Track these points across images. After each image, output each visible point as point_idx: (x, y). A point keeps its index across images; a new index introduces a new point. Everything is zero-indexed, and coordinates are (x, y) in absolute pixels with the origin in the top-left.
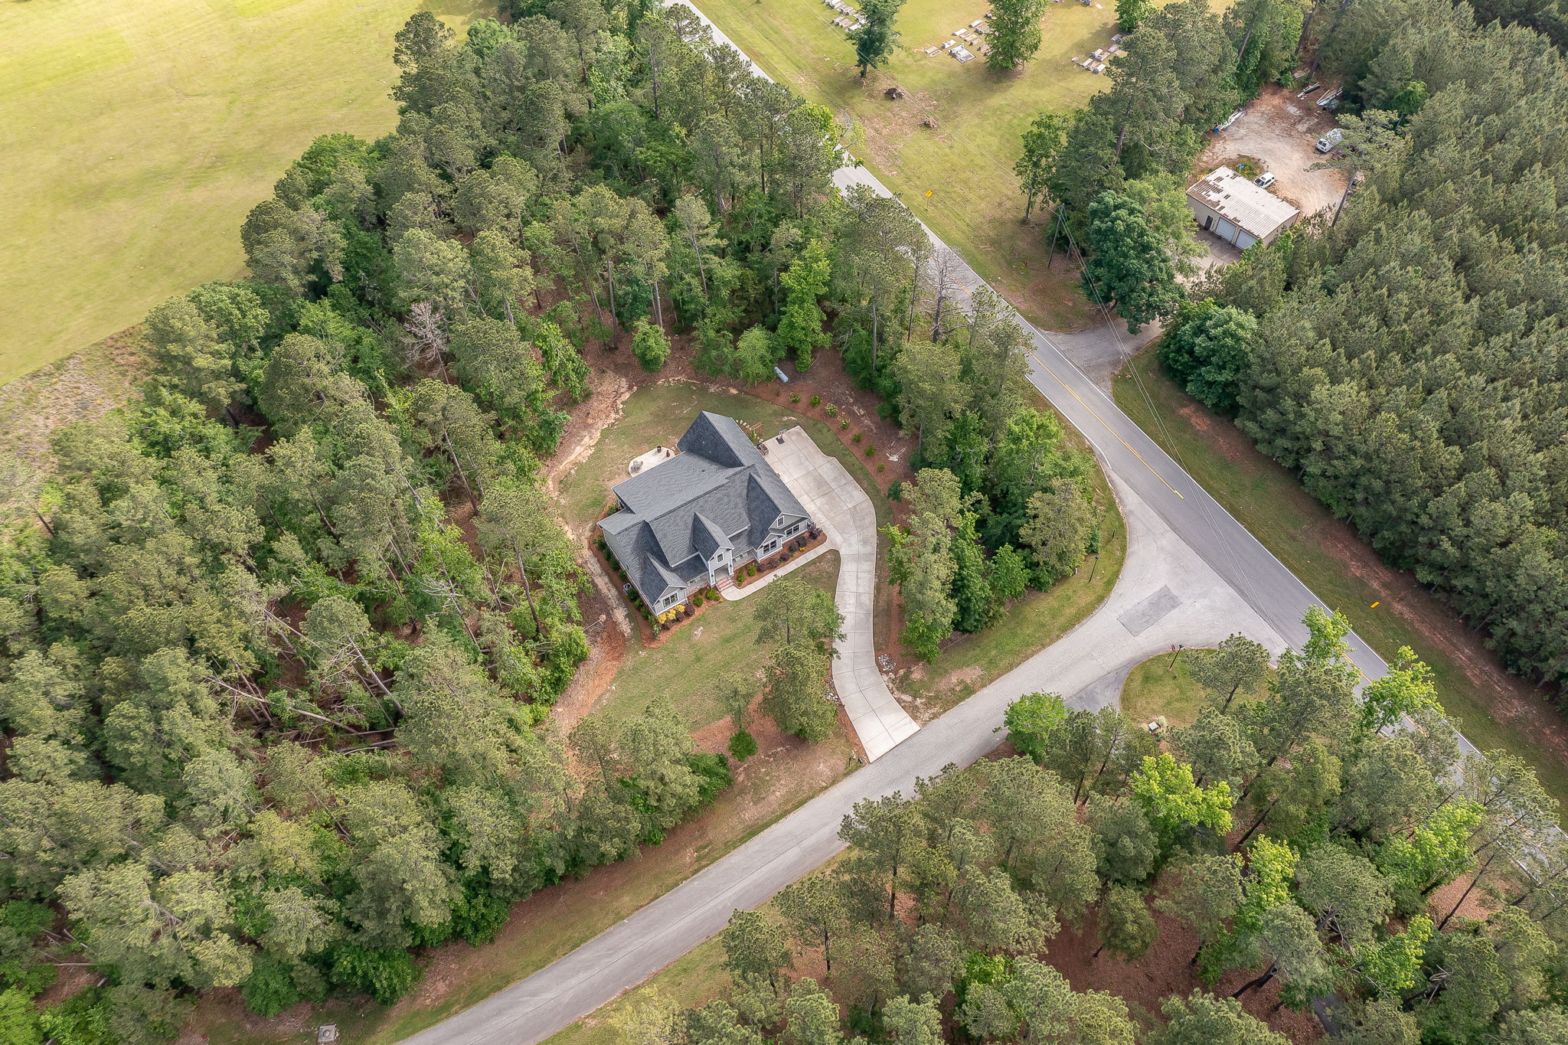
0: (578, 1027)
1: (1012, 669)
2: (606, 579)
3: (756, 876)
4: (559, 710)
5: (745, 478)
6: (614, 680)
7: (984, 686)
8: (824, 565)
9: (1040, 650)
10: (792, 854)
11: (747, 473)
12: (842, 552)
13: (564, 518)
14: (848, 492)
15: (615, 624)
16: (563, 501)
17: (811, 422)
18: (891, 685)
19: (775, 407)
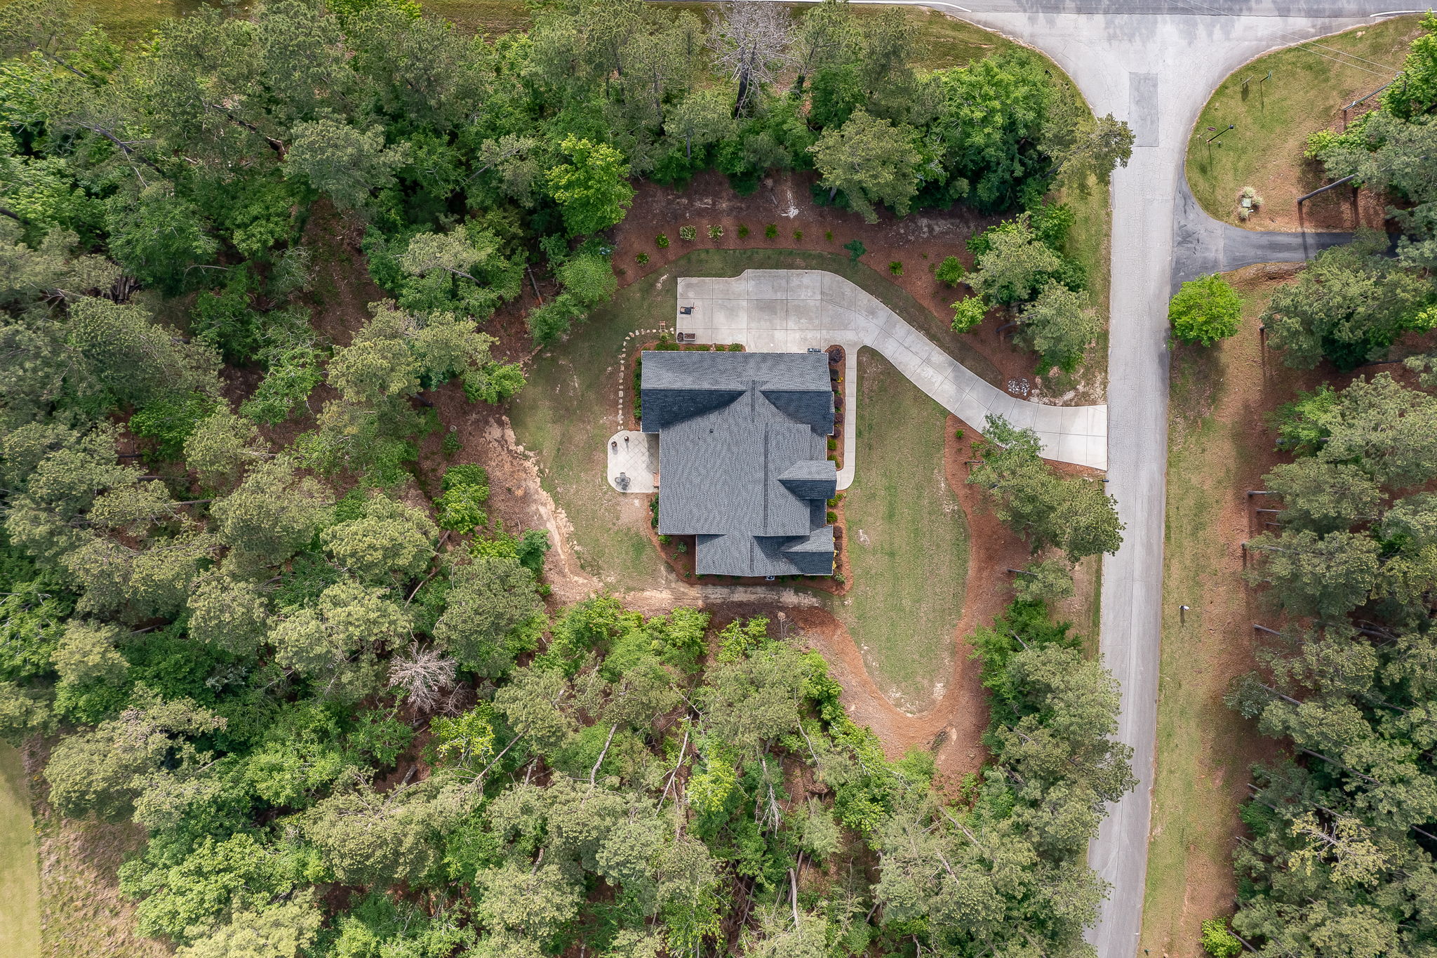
0: (1153, 844)
1: (1109, 282)
2: (741, 589)
3: (1135, 632)
4: (853, 708)
5: (761, 399)
6: (858, 644)
7: (1107, 319)
8: (872, 370)
9: (1109, 241)
10: (1138, 591)
11: (758, 394)
12: (868, 342)
13: (633, 589)
14: (799, 286)
15: (797, 608)
16: (612, 579)
17: (683, 262)
18: (1046, 400)
19: (636, 287)
